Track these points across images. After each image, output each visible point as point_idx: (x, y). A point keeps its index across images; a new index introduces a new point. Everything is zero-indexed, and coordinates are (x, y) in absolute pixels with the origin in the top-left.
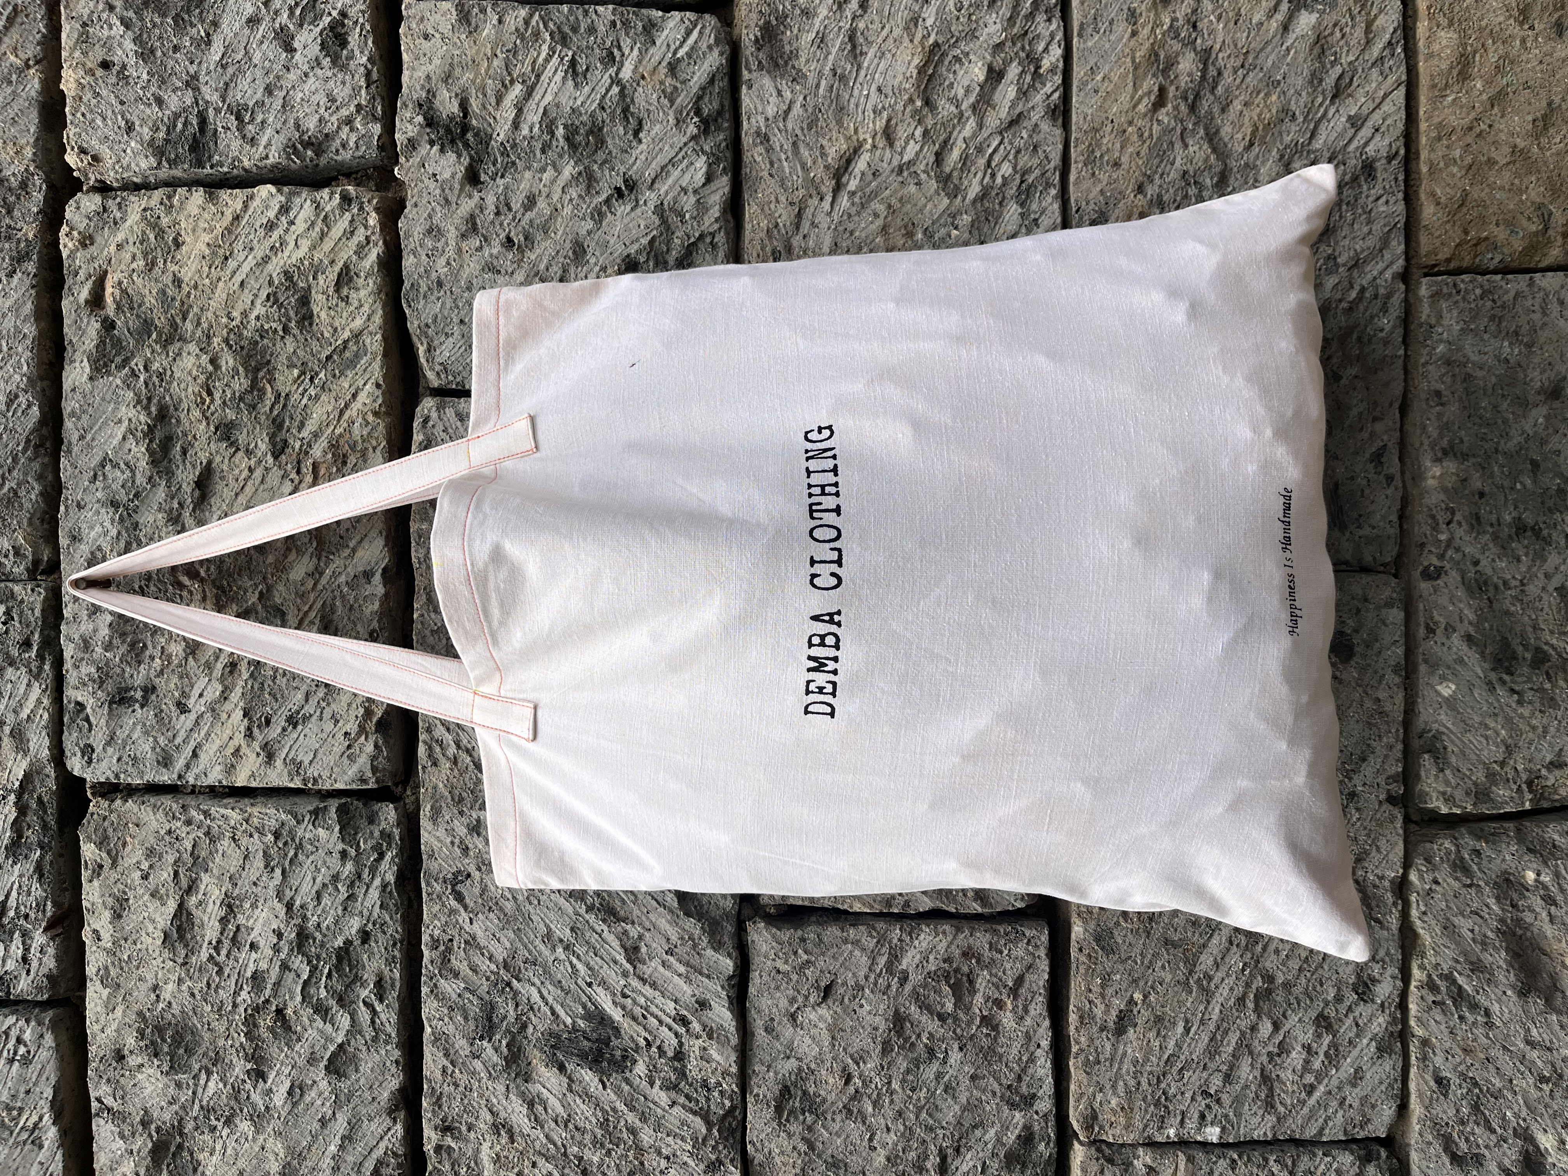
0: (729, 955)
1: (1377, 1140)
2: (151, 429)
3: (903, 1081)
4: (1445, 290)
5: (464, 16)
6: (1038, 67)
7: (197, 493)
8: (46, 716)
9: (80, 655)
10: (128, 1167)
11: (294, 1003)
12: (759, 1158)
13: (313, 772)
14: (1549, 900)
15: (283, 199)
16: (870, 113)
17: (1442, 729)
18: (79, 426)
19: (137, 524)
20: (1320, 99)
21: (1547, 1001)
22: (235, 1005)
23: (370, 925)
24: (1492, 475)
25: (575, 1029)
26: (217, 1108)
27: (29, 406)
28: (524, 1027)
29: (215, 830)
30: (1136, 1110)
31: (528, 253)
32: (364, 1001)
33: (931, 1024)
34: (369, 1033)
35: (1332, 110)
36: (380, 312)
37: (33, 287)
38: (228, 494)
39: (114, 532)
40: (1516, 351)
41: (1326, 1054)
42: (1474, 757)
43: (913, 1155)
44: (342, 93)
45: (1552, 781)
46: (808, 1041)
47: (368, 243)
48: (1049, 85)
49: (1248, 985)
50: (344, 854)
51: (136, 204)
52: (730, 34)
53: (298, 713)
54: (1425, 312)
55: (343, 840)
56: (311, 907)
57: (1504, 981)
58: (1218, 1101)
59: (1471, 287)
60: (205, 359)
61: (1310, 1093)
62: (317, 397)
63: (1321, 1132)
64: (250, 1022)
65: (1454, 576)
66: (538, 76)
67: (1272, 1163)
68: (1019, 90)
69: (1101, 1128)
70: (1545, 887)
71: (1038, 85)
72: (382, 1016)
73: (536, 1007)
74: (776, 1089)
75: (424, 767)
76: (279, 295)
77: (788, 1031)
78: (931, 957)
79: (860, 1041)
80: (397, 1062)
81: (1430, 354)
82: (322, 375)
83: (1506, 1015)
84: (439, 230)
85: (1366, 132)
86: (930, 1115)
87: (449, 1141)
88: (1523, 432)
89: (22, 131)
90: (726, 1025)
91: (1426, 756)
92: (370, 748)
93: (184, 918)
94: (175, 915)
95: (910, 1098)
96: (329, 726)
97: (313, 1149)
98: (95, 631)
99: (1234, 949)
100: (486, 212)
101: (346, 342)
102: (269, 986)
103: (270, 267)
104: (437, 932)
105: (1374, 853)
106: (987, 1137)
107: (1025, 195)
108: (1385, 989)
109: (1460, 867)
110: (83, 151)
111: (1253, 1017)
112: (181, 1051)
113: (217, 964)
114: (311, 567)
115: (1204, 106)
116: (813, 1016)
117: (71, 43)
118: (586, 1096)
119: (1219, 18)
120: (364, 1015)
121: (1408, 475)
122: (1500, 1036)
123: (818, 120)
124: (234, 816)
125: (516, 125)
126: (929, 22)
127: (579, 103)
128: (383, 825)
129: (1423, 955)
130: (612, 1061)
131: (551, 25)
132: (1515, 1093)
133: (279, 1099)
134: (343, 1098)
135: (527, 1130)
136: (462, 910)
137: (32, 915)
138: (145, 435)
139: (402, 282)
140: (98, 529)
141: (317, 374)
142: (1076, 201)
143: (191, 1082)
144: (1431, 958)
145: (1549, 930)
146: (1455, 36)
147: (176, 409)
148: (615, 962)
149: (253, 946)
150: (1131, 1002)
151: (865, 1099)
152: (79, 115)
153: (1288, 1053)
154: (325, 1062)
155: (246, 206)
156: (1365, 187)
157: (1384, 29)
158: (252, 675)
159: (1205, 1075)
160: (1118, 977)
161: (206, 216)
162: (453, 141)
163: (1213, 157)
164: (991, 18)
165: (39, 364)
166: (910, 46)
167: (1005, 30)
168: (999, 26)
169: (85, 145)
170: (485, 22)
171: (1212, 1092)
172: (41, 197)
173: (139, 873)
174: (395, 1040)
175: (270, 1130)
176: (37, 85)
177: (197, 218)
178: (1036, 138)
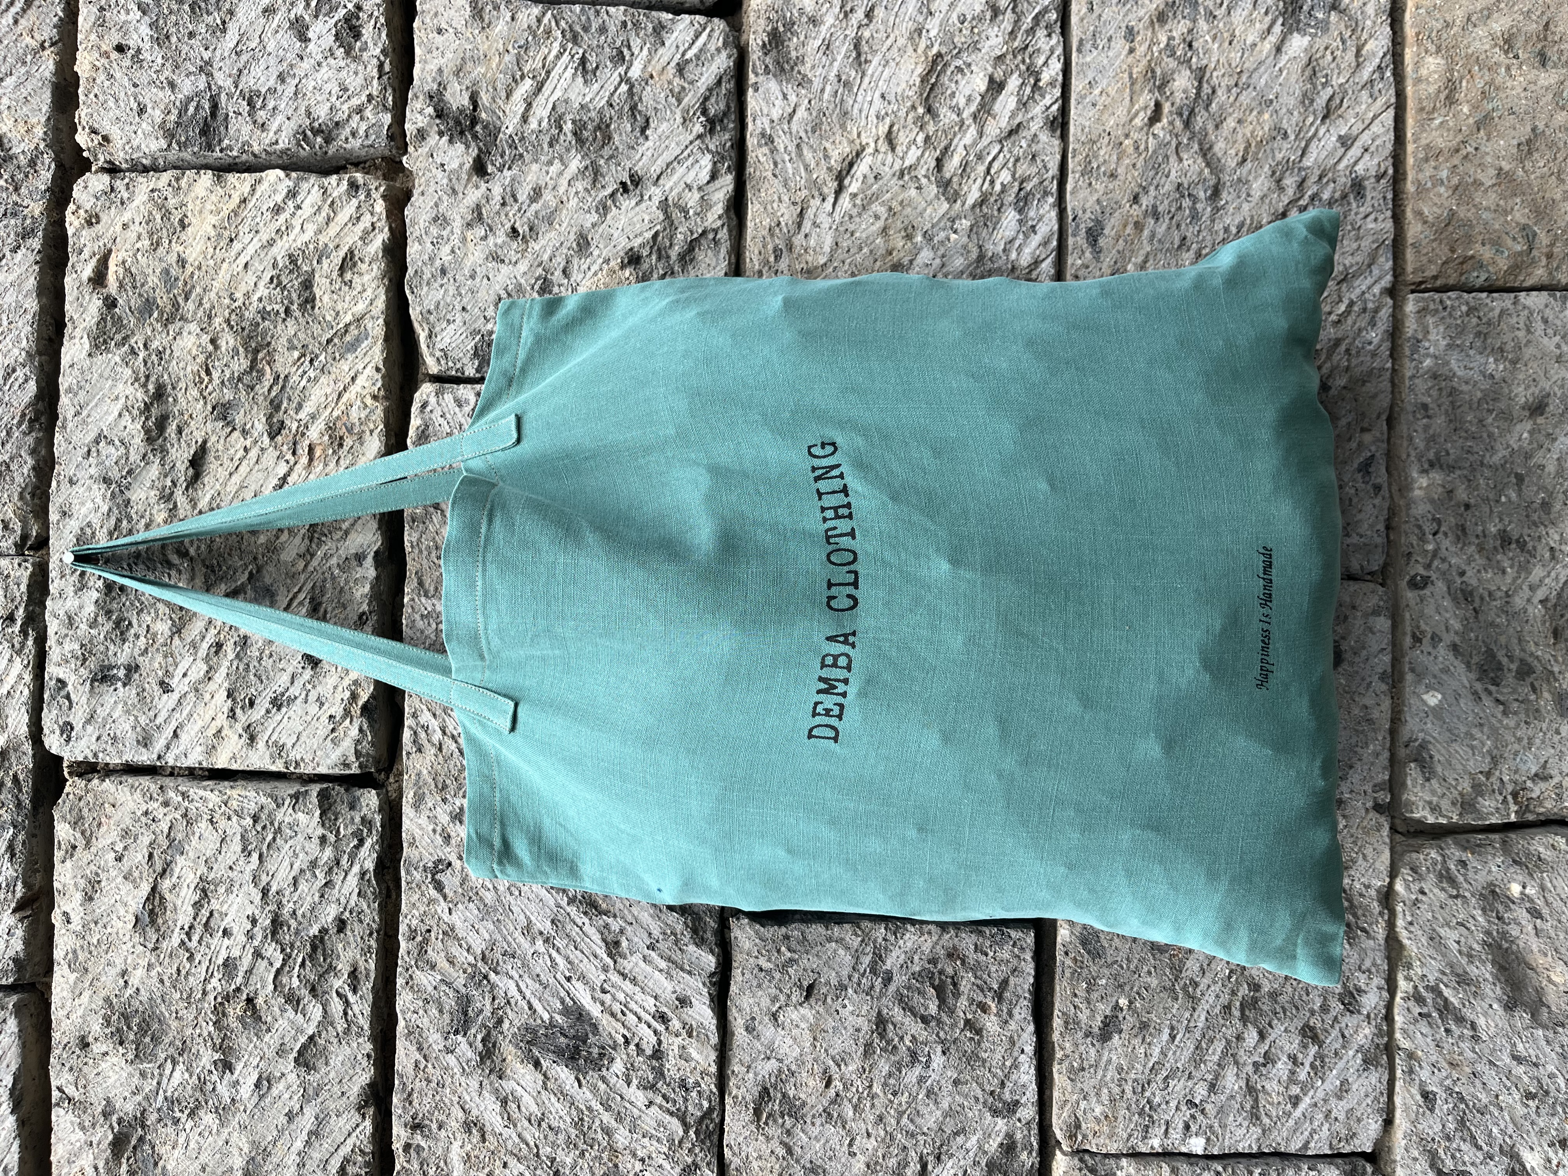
0: (712, 952)
1: (1363, 1155)
2: (147, 407)
3: (885, 1085)
4: (1432, 306)
5: (478, 13)
6: (1038, 80)
7: (191, 472)
8: (26, 692)
9: (64, 631)
10: (86, 1161)
11: (265, 994)
12: (736, 1162)
13: (295, 755)
14: (1535, 913)
16: (873, 118)
17: (1428, 738)
18: (76, 402)
19: (129, 501)
20: (1311, 119)
21: (1533, 1015)
22: (204, 993)
23: (347, 914)
24: (1477, 488)
25: (552, 1025)
26: (182, 1099)
27: (26, 381)
28: (500, 1022)
29: (192, 813)
30: (1120, 1119)
31: (532, 244)
32: (337, 993)
33: (915, 1027)
34: (341, 1026)
35: (1322, 130)
36: (383, 297)
37: (37, 263)
38: (222, 474)
39: (105, 509)
40: (1501, 367)
41: (1312, 1066)
42: (1460, 767)
43: (892, 1162)
44: (354, 83)
45: (1538, 793)
46: (789, 1041)
47: (374, 229)
48: (1048, 97)
49: (1233, 993)
50: (323, 840)
51: (144, 184)
52: (737, 39)
53: (283, 695)
54: (1411, 326)
55: (323, 825)
56: (287, 893)
57: (1491, 994)
58: (1203, 1111)
59: (1457, 304)
60: (205, 339)
61: (1295, 1105)
62: (316, 380)
63: (1306, 1146)
64: (219, 1011)
65: (1440, 586)
66: (548, 73)
68: (1019, 101)
69: (1085, 1136)
70: (1531, 900)
71: (1037, 97)
72: (355, 1007)
73: (513, 1001)
74: (756, 1091)
75: (408, 754)
76: (283, 278)
77: (768, 1031)
78: (916, 958)
79: (841, 1043)
80: (368, 1056)
81: (1417, 368)
82: (322, 358)
83: (1492, 1029)
84: (445, 219)
85: (1355, 151)
86: (912, 1121)
87: (418, 1139)
88: (1508, 446)
89: (33, 110)
90: (706, 1023)
91: (1412, 765)
92: (354, 732)
93: (156, 902)
94: (148, 899)
95: (891, 1102)
96: (313, 708)
97: (279, 1144)
98: (81, 607)
100: (492, 203)
101: (347, 326)
102: (241, 974)
103: (275, 250)
104: (415, 922)
105: (1360, 861)
106: (968, 1145)
107: (1022, 202)
108: (1371, 1001)
109: (1446, 878)
111: (1239, 1025)
112: (147, 1040)
113: (188, 950)
114: (303, 549)
115: (1199, 121)
116: (795, 1016)
117: (88, 26)
118: (562, 1094)
119: (1214, 38)
120: (336, 1006)
121: (1395, 488)
122: (1487, 1051)
123: (822, 123)
124: (214, 798)
125: (525, 119)
126: (933, 34)
127: (588, 99)
128: (365, 810)
129: (1409, 966)
130: (589, 1059)
131: (563, 23)
132: (1501, 1109)
133: (246, 1090)
134: (311, 1092)
135: (499, 1129)
136: (441, 899)
138: (142, 413)
139: (405, 269)
140: (90, 505)
141: (317, 356)
142: (1073, 209)
143: (156, 1072)
144: (1417, 970)
145: (1535, 944)
146: (1443, 62)
147: (174, 388)
148: (596, 956)
149: (226, 933)
150: (1117, 1007)
151: (846, 1102)
152: (92, 96)
153: (1274, 1062)
154: (295, 1054)
155: (253, 190)
156: (1354, 205)
157: (1374, 54)
158: (237, 656)
159: (1190, 1084)
160: (1104, 981)
161: (214, 198)
162: (462, 133)
163: (1206, 171)
164: (993, 32)
165: (38, 340)
166: (914, 55)
167: (1006, 43)
168: (1000, 39)
169: (96, 126)
170: (498, 18)
171: (1197, 1101)
172: (49, 175)
173: (113, 855)
174: (368, 1033)
175: (235, 1123)
176: (51, 66)
177: (204, 200)
178: (1034, 148)
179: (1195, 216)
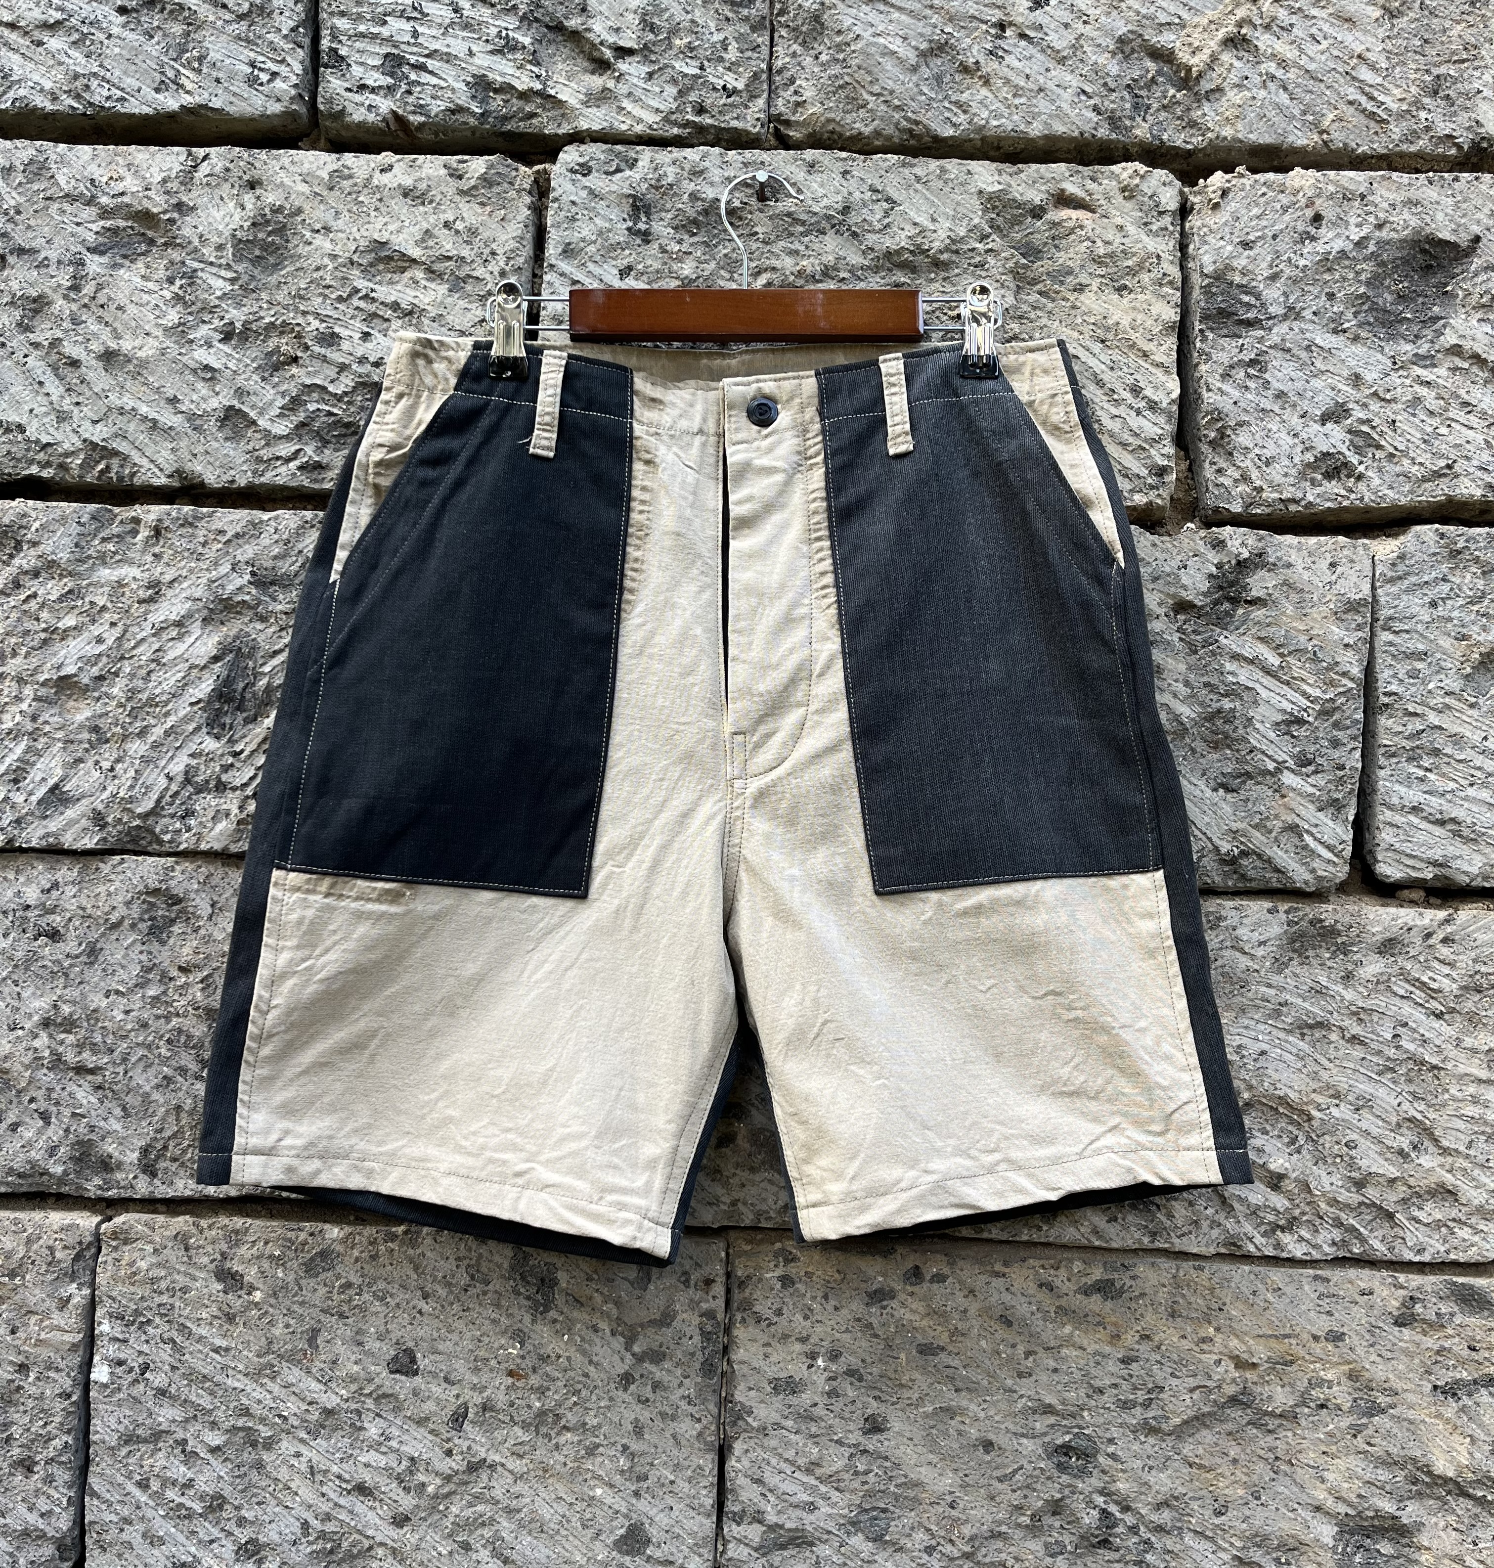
2: (924, 252)
3: (180, 1031)
5: (1353, 607)
6: (1283, 1229)
8: (624, 127)
9: (687, 167)
10: (131, 183)
11: (301, 375)
12: (106, 868)
15: (1164, 405)
16: (1238, 1041)
18: (931, 177)
19: (824, 233)
20: (1239, 1544)
22: (304, 313)
25: (258, 676)
26: (194, 288)
27: (954, 125)
28: (263, 619)
30: (132, 1289)
32: (298, 451)
34: (266, 454)
35: (1226, 1557)
37: (1082, 134)
39: (816, 209)
41: (181, 1505)
43: (98, 1038)
48: (1263, 1241)
49: (263, 1420)
51: (1166, 247)
52: (1327, 891)
58: (136, 1381)
61: (139, 1484)
63: (95, 1495)
64: (284, 329)
66: (1288, 683)
67: (65, 1438)
68: (1258, 1208)
69: (116, 1248)
71: (1263, 1229)
72: (283, 470)
73: (284, 634)
74: (179, 891)
80: (233, 481)
86: (140, 1059)
87: (145, 533)
89: (1251, 125)
93: (400, 263)
94: (404, 255)
95: (161, 1038)
97: (144, 388)
99: (304, 1407)
102: (323, 351)
103: (1092, 388)
106: (112, 1120)
107: (1143, 1209)
110: (1224, 193)
111: (227, 1425)
113: (350, 296)
115: (1235, 1413)
117: (1343, 181)
118: (184, 685)
119: (1330, 1435)
120: (285, 449)
123: (1232, 984)
125: (1236, 657)
126: (1334, 1111)
127: (1258, 726)
130: (219, 713)
131: (1342, 700)
133: (202, 355)
134: (198, 422)
135: (152, 618)
137: (411, 99)
138: (918, 246)
140: (820, 192)
142: (1136, 1265)
143: (223, 261)
147: (944, 279)
149: (366, 336)
150: (252, 1289)
151: (162, 989)
152: (1264, 189)
153: (186, 1462)
154: (238, 406)
155: (1158, 365)
159: (167, 1368)
160: (280, 1275)
161: (1149, 323)
162: (1221, 588)
163: (1178, 1421)
164: (1338, 1181)
165: (999, 139)
166: (1309, 1089)
167: (1324, 1195)
168: (1328, 1188)
169: (1231, 195)
170: (1347, 629)
171: (147, 1375)
172: (1178, 144)
173: (451, 219)
174: (257, 481)
175: (168, 343)
176: (1300, 143)
177: (1147, 312)
178: (1205, 1225)
179: (1126, 1405)
